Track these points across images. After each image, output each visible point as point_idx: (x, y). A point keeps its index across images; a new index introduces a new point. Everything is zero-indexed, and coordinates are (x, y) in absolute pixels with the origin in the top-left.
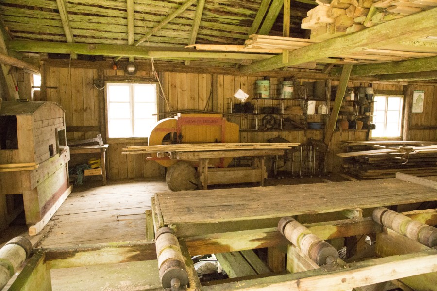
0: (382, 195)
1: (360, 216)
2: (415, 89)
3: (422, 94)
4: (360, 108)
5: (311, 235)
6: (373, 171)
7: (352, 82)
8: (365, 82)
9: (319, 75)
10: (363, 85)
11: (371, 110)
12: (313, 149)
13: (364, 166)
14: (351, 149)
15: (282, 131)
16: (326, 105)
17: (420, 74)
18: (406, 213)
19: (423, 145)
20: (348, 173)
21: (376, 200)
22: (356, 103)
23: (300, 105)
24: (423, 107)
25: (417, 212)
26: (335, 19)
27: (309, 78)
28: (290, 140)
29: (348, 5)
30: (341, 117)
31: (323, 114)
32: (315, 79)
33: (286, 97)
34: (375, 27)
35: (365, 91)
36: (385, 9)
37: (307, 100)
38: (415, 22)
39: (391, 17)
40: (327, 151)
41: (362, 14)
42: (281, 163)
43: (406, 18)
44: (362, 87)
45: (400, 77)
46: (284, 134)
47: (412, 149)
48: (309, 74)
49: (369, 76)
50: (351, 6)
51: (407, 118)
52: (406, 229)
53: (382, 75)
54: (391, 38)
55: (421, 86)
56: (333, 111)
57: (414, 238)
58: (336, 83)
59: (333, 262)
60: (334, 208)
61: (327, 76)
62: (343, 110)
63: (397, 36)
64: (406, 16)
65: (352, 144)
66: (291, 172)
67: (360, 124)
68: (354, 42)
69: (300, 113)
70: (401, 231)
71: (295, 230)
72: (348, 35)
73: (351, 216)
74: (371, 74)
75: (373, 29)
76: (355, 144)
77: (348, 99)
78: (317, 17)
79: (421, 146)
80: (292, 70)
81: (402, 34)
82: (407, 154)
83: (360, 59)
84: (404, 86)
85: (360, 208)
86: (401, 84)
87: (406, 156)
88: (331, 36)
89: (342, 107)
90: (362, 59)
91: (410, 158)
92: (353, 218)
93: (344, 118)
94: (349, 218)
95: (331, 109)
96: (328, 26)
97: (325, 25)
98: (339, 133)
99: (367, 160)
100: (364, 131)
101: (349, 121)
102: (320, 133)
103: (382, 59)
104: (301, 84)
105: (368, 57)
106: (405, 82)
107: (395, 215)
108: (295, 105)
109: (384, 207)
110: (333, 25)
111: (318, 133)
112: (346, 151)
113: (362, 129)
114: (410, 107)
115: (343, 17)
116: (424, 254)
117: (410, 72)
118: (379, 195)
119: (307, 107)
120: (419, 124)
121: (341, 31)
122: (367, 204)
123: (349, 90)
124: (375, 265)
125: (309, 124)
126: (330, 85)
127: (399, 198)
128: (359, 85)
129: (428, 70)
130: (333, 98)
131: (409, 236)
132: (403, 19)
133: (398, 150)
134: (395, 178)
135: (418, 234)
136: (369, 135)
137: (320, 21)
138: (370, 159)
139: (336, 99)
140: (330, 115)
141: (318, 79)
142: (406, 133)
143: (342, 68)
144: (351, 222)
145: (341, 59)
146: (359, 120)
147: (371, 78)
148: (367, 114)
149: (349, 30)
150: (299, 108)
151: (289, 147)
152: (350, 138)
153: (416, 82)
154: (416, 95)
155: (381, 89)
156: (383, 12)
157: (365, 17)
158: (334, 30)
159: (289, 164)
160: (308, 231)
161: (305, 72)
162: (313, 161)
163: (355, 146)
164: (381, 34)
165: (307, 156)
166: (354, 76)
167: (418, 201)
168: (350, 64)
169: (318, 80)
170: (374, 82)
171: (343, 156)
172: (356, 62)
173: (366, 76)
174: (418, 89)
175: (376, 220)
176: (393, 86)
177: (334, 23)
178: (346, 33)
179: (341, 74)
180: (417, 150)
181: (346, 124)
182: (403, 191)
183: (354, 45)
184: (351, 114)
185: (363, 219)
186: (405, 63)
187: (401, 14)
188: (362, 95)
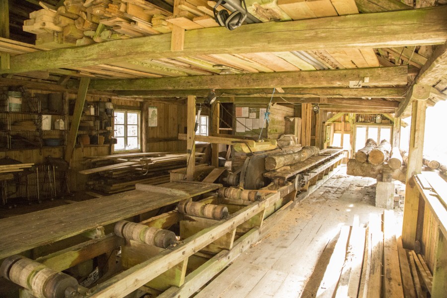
0: (123, 208)
1: (102, 234)
2: (150, 106)
3: (156, 110)
4: (101, 123)
5: (44, 270)
6: (118, 185)
7: (92, 97)
8: (104, 97)
9: (53, 87)
10: (102, 100)
11: (112, 125)
12: (52, 169)
13: (109, 181)
14: (95, 165)
15: (10, 150)
16: (64, 120)
17: (152, 92)
18: (145, 222)
19: (159, 155)
20: (94, 190)
21: (117, 214)
22: (96, 117)
23: (32, 120)
24: (157, 121)
25: (154, 218)
26: (64, 28)
27: (42, 90)
28: (22, 160)
29: (77, 17)
30: (82, 132)
31: (61, 129)
32: (50, 90)
33: (13, 110)
34: (104, 44)
35: (105, 106)
36: (112, 27)
37: (40, 115)
38: (138, 45)
39: (118, 36)
40: (68, 169)
41: (91, 28)
42: (13, 189)
43: (131, 40)
44: (102, 102)
45: (136, 94)
46: (13, 154)
47: (150, 160)
48: (42, 84)
49: (108, 91)
50: (80, 18)
51: (145, 132)
52: (145, 237)
53: (119, 91)
54: (119, 56)
55: (154, 103)
56: (72, 126)
57: (152, 243)
58: (74, 96)
59: (72, 293)
60: (73, 232)
61: (63, 89)
62: (83, 125)
63: (124, 56)
64: (131, 38)
65: (95, 160)
66: (27, 197)
67: (101, 139)
68: (85, 55)
69: (33, 129)
70: (141, 240)
71: (24, 269)
72: (78, 47)
73: (93, 236)
74: (108, 89)
75: (102, 45)
76: (98, 159)
77: (87, 113)
78: (42, 22)
79: (158, 157)
80: (20, 78)
81: (128, 54)
82: (147, 164)
83: (97, 74)
84: (141, 102)
85: (101, 226)
86: (137, 100)
87: (146, 167)
88: (59, 46)
89: (81, 122)
90: (98, 74)
91: (149, 169)
92: (96, 237)
93: (84, 133)
94: (91, 239)
95: (70, 124)
96: (56, 34)
97: (52, 33)
98: (80, 149)
99: (111, 174)
100: (107, 145)
101: (90, 136)
102: (60, 150)
103: (117, 75)
104: (33, 95)
105: (104, 73)
106: (141, 98)
107: (134, 226)
108: (26, 120)
109: (125, 219)
110: (61, 34)
111: (57, 150)
112: (89, 168)
113: (104, 144)
114: (147, 122)
115: (71, 28)
116: (160, 256)
117: (142, 89)
118: (120, 209)
119: (41, 121)
120: (155, 137)
121: (71, 42)
122: (108, 221)
123: (88, 104)
124: (118, 280)
125: (44, 140)
126: (67, 99)
127: (138, 208)
128: (98, 100)
129: (156, 89)
130: (71, 112)
131: (147, 243)
132: (128, 40)
133: (138, 162)
134: (135, 189)
135: (154, 239)
136: (112, 149)
137: (45, 27)
138: (114, 173)
139: (75, 114)
140: (69, 130)
141: (53, 91)
142: (145, 146)
143: (80, 80)
144: (92, 243)
145: (77, 71)
146: (101, 134)
147: (109, 93)
148: (109, 128)
149: (79, 42)
150: (32, 123)
151: (20, 169)
152: (92, 153)
153: (150, 99)
154: (151, 110)
155: (120, 104)
156: (110, 30)
157: (94, 32)
158: (62, 39)
159: (23, 189)
160: (41, 266)
161: (37, 82)
162: (53, 182)
163: (97, 161)
164: (110, 52)
165: (46, 178)
166: (93, 90)
167: (155, 208)
168: (87, 77)
169: (53, 93)
170: (113, 98)
171: (86, 173)
172: (93, 76)
173: (105, 91)
174: (152, 105)
175: (117, 234)
176: (130, 101)
177: (62, 32)
178: (77, 45)
179: (78, 87)
180: (155, 160)
181: (88, 140)
182: (142, 201)
183: (84, 59)
184: (91, 129)
185: (105, 237)
186: (138, 82)
187: (126, 35)
188: (102, 110)
